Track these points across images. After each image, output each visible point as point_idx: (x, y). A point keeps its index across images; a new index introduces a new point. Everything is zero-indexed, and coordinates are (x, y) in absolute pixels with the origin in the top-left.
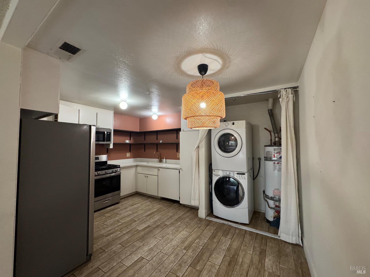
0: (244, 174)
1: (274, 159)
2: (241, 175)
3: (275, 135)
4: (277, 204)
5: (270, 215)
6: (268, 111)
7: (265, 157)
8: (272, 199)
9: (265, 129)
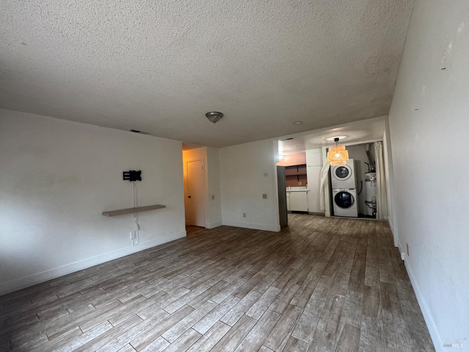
0: (354, 189)
1: (371, 180)
2: (351, 190)
3: (371, 167)
4: (374, 205)
5: (370, 212)
6: (366, 152)
7: (365, 180)
8: (371, 202)
9: (365, 163)
